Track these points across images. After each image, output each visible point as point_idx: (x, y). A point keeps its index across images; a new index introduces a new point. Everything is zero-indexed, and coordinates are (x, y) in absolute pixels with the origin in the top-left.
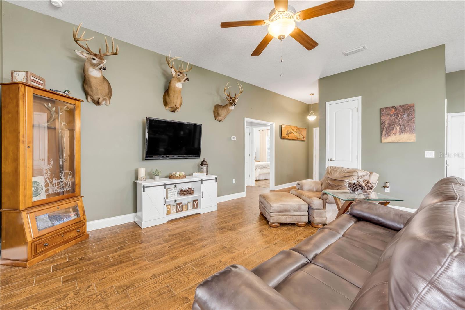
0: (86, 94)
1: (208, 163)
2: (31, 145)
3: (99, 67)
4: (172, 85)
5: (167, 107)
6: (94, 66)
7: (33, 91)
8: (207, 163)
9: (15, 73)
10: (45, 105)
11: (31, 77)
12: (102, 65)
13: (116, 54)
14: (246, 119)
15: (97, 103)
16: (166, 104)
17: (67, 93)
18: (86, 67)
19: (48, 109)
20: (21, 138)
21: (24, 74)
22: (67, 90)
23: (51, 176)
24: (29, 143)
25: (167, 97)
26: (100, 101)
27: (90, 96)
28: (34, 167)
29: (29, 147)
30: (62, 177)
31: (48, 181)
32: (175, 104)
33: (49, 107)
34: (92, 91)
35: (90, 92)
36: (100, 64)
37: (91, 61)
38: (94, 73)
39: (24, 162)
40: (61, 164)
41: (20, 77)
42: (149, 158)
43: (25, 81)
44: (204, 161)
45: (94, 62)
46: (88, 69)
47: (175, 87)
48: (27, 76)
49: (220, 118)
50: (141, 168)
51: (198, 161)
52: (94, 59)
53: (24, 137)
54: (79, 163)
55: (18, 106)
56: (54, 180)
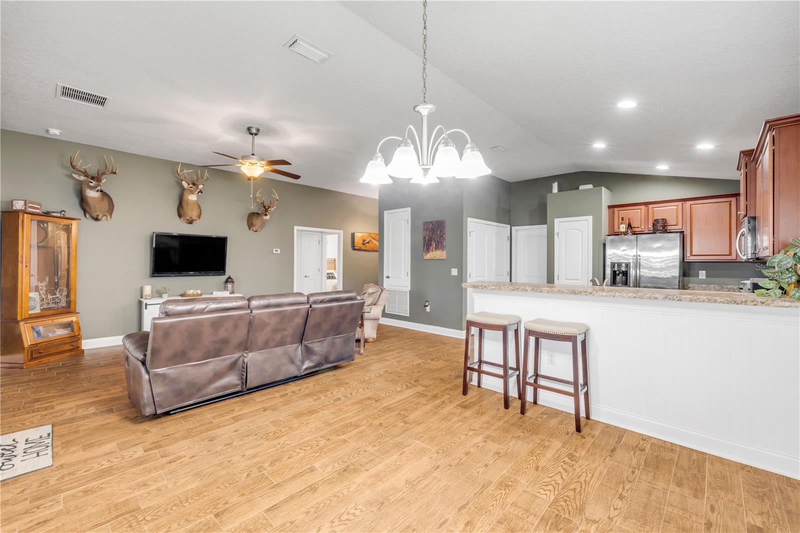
0: (85, 211)
1: (234, 280)
2: (28, 265)
3: (96, 189)
4: (185, 198)
5: (182, 219)
6: (92, 188)
7: (31, 217)
8: (232, 280)
9: (15, 201)
10: (41, 225)
11: (30, 205)
12: (99, 188)
13: (115, 173)
14: (296, 228)
15: (97, 219)
16: (180, 215)
17: (63, 213)
18: (84, 188)
19: (44, 229)
20: (20, 259)
21: (23, 202)
22: (63, 211)
23: (47, 291)
24: (26, 263)
25: (181, 210)
26: (99, 217)
27: (89, 213)
28: (31, 285)
29: (26, 266)
30: (57, 293)
31: (44, 297)
32: (190, 216)
33: (44, 227)
34: (90, 209)
35: (88, 209)
36: (97, 187)
37: (88, 184)
38: (92, 194)
39: (22, 280)
40: (56, 281)
41: (19, 205)
42: (156, 275)
43: (23, 209)
44: (230, 278)
45: (91, 184)
46: (85, 191)
47: (188, 199)
48: (25, 204)
49: (255, 229)
50: (146, 285)
51: (223, 278)
52: (91, 182)
53: (22, 258)
54: (75, 280)
55: (17, 231)
56: (49, 295)
